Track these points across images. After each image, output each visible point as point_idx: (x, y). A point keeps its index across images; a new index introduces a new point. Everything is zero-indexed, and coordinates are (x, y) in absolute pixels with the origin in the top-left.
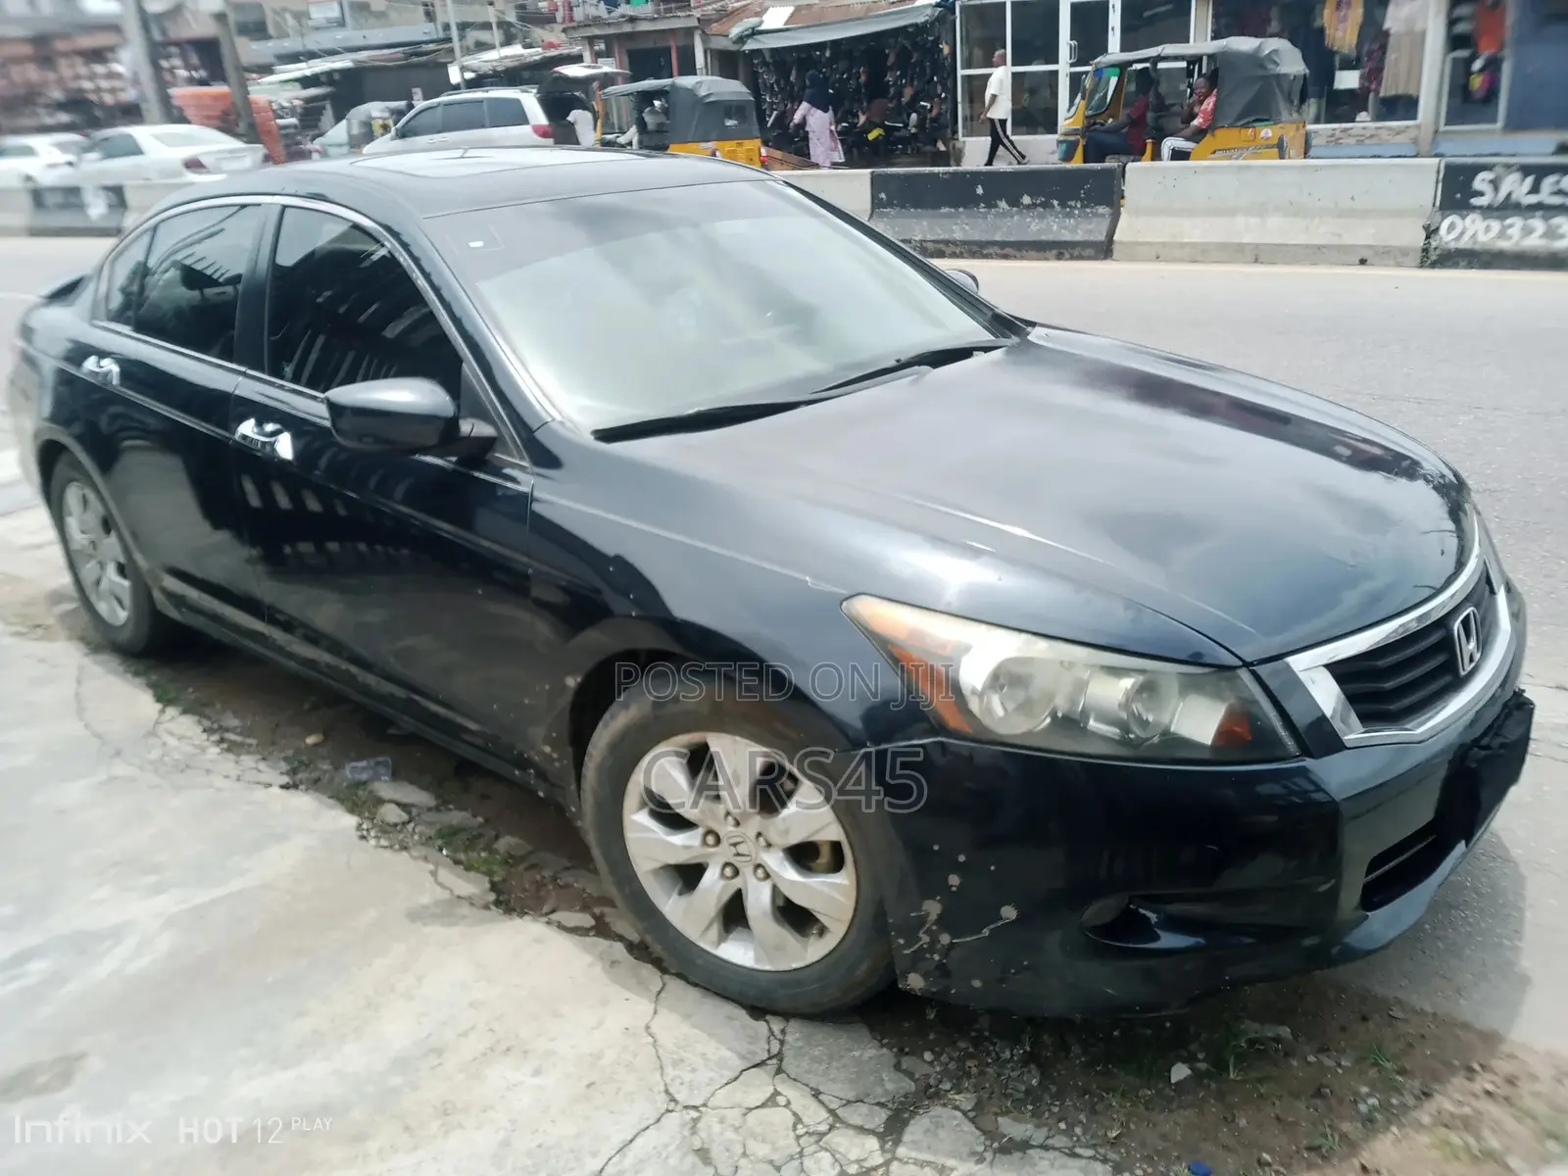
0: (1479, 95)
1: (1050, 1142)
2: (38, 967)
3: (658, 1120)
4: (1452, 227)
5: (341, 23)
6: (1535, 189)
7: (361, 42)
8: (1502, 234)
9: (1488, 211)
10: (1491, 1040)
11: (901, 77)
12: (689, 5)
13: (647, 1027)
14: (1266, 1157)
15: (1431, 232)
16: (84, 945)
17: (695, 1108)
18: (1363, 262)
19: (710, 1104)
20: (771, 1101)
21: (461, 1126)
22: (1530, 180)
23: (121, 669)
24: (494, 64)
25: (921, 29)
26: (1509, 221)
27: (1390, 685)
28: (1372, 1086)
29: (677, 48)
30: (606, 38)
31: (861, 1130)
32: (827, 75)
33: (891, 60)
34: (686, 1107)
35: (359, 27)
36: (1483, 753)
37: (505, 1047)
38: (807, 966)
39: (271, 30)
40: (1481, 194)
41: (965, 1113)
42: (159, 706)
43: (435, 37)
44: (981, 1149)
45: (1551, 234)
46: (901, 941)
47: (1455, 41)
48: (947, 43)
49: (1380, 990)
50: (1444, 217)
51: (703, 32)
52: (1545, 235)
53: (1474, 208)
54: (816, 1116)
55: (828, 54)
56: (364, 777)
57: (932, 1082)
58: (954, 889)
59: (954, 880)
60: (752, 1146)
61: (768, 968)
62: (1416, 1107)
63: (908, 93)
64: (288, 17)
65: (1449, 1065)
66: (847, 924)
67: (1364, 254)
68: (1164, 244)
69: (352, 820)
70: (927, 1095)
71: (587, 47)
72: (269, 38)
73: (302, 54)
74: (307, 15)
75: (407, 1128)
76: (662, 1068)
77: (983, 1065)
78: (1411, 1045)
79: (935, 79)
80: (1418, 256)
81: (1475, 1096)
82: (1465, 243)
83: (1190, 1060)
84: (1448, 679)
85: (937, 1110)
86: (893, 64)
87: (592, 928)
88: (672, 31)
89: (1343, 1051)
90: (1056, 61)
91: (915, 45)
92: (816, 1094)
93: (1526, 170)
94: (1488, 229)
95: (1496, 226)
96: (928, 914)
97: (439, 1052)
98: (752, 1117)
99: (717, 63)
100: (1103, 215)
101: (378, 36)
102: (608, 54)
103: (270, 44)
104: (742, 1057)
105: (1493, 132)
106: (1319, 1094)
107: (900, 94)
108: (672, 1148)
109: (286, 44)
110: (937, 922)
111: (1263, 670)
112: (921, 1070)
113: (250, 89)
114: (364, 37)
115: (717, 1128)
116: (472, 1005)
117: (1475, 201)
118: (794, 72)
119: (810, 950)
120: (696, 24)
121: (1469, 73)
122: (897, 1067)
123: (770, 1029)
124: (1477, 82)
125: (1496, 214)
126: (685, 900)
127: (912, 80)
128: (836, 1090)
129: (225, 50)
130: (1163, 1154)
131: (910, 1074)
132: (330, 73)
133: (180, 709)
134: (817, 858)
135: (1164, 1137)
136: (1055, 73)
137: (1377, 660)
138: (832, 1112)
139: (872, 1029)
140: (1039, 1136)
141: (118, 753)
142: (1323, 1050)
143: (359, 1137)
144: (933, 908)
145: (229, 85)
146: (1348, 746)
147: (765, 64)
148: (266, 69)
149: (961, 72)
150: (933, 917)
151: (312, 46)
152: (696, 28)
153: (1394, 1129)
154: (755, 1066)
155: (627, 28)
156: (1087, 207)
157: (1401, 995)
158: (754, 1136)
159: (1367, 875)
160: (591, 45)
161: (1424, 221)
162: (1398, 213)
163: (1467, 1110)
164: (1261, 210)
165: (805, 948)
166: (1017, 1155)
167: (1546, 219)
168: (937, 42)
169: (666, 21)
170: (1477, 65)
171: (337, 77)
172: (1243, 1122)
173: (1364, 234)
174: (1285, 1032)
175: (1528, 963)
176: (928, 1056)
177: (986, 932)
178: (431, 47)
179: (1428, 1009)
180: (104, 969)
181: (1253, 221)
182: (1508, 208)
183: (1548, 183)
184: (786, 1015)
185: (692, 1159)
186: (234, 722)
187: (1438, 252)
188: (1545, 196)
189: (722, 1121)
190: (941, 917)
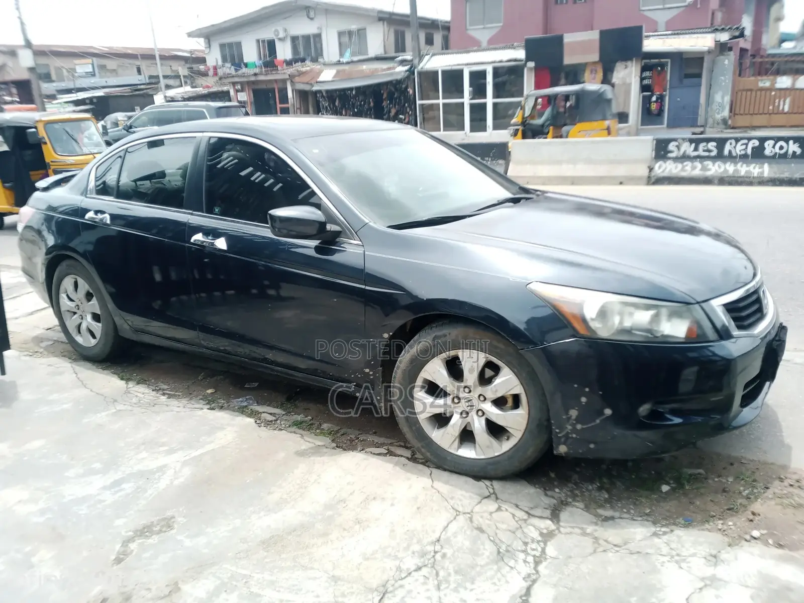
0: (656, 112)
1: (622, 516)
2: (128, 487)
3: (455, 518)
4: (660, 167)
5: (93, 75)
6: (696, 149)
7: (104, 84)
8: (683, 169)
9: (676, 159)
10: (785, 467)
11: (390, 104)
12: (278, 69)
13: (432, 486)
14: (713, 513)
15: (651, 169)
16: (147, 476)
17: (469, 513)
18: (621, 183)
19: (474, 511)
20: (499, 509)
21: (368, 526)
22: (693, 145)
23: (94, 367)
24: (183, 94)
25: (399, 82)
26: (685, 164)
27: (744, 314)
28: (744, 486)
29: (278, 89)
30: (242, 83)
31: (541, 517)
32: (354, 102)
33: (385, 96)
34: (464, 513)
35: (101, 77)
36: (778, 343)
37: (373, 497)
38: (502, 454)
39: (54, 77)
40: (671, 152)
41: (582, 509)
42: (123, 382)
43: (144, 82)
44: (595, 521)
45: (704, 169)
46: (557, 431)
47: (644, 88)
48: (411, 88)
49: (734, 454)
50: (657, 162)
51: (291, 81)
52: (701, 170)
53: (670, 158)
54: (520, 514)
55: (354, 92)
56: (245, 404)
57: (563, 499)
58: (584, 403)
59: (584, 400)
60: (500, 525)
61: (483, 457)
62: (764, 492)
63: (393, 112)
64: (64, 71)
65: (771, 477)
66: (523, 431)
67: (621, 180)
68: (530, 177)
69: (252, 420)
70: (563, 504)
71: (232, 86)
72: (53, 81)
73: (73, 89)
74: (74, 70)
75: (345, 529)
76: (446, 500)
77: (582, 492)
78: (753, 472)
79: (406, 105)
80: (645, 181)
81: (786, 487)
82: (666, 174)
83: (668, 484)
84: (758, 315)
85: (569, 509)
86: (386, 98)
87: (387, 454)
88: (276, 81)
89: (727, 476)
90: (463, 97)
91: (396, 89)
92: (517, 506)
93: (691, 141)
94: (676, 167)
95: (680, 166)
96: (571, 416)
97: (344, 501)
98: (494, 515)
99: (298, 95)
100: (501, 164)
101: (113, 81)
102: (242, 90)
103: (54, 84)
104: (480, 495)
105: (663, 128)
106: (724, 491)
107: (390, 112)
108: (465, 528)
109: (63, 85)
110: (575, 420)
111: (703, 305)
112: (556, 495)
113: (46, 106)
114: (106, 82)
115: (481, 520)
116: (348, 484)
117: (670, 155)
118: (337, 101)
119: (503, 446)
120: (288, 77)
121: (650, 103)
122: (546, 495)
123: (486, 485)
124: (654, 107)
125: (680, 160)
126: (442, 430)
127: (395, 105)
128: (524, 504)
129: (34, 86)
130: (670, 517)
131: (553, 497)
132: (91, 99)
133: (135, 383)
134: (506, 405)
135: (668, 511)
136: (463, 104)
137: (739, 304)
138: (527, 512)
139: (529, 482)
140: (617, 514)
141: (115, 401)
142: (719, 476)
143: (325, 534)
144: (574, 413)
145: (36, 105)
146: (735, 336)
147: (323, 96)
148: (52, 97)
149: (418, 102)
150: (574, 417)
151: (78, 86)
152: (287, 79)
153: (759, 500)
154: (486, 498)
155: (253, 79)
156: (494, 160)
157: (743, 455)
158: (499, 522)
159: (743, 391)
160: (234, 86)
161: (648, 165)
162: (636, 161)
163: (785, 492)
164: (573, 161)
165: (501, 446)
166: (611, 522)
167: (701, 163)
168: (407, 88)
169: (272, 75)
170: (654, 99)
171: (95, 100)
172: (698, 503)
173: (621, 171)
174: (701, 471)
175: (787, 441)
176: (557, 490)
177: (598, 421)
178: (142, 87)
179: (755, 459)
180: (163, 483)
181: (571, 166)
182: (684, 158)
183: (702, 146)
184: (491, 479)
185: (476, 532)
186: (166, 387)
187: (655, 178)
188: (701, 152)
189: (482, 517)
190: (577, 417)
